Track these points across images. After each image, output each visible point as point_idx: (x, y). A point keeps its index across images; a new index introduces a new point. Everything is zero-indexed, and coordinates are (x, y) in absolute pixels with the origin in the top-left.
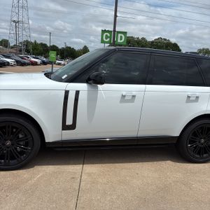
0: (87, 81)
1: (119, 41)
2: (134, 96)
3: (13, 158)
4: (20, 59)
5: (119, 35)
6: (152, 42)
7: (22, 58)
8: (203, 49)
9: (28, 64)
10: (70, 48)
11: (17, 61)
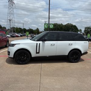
0: (42, 41)
1: (51, 27)
2: (54, 44)
3: (24, 61)
4: (12, 35)
5: (51, 25)
6: (65, 25)
7: (13, 34)
8: (87, 27)
9: (15, 37)
10: (31, 29)
11: (11, 36)
